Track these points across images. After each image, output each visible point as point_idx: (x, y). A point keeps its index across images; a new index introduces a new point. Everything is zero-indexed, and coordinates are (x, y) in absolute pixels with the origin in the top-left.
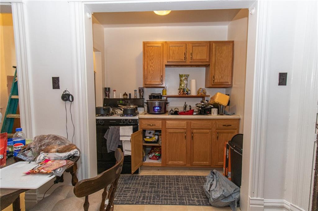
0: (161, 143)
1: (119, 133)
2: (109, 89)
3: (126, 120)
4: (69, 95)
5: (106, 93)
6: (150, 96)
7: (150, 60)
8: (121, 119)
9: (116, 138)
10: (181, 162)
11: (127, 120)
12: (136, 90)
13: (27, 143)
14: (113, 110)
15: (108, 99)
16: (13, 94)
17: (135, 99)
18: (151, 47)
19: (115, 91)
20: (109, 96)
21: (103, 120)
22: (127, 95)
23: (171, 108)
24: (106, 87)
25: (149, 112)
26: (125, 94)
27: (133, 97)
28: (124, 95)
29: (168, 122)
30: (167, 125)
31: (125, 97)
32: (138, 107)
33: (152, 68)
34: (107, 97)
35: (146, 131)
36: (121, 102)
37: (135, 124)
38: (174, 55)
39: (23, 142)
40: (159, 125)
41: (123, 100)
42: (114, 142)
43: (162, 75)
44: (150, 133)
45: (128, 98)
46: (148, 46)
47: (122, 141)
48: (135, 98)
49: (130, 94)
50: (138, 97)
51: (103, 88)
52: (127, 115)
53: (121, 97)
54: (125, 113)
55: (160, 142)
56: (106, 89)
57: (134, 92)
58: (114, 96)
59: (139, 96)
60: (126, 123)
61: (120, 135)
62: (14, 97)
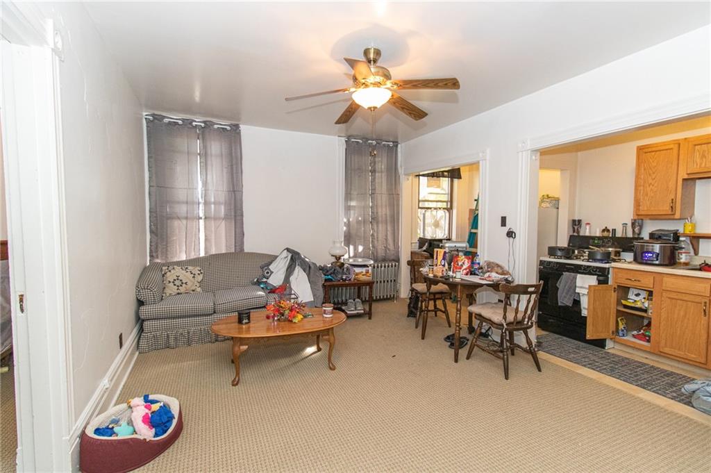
0: (651, 313)
1: (575, 282)
2: (580, 221)
3: (588, 267)
4: (512, 232)
5: (574, 228)
6: (650, 234)
7: (650, 175)
8: (582, 265)
9: (570, 288)
10: (693, 356)
11: (590, 266)
12: (626, 224)
13: (481, 264)
14: (578, 252)
15: (576, 236)
16: (472, 228)
17: (623, 238)
18: (653, 153)
19: (588, 224)
20: (578, 232)
21: (557, 263)
22: (608, 231)
23: (705, 259)
24: (574, 219)
25: (636, 260)
26: (606, 230)
27: (619, 234)
28: (604, 231)
29: (666, 279)
30: (664, 285)
31: (606, 234)
32: (623, 251)
33: (653, 188)
34: (575, 234)
35: (631, 290)
36: (596, 242)
37: (602, 276)
38: (704, 160)
39: (479, 264)
40: (648, 282)
41: (599, 238)
42: (567, 294)
43: (673, 197)
44: (638, 295)
45: (611, 236)
46: (646, 153)
47: (579, 294)
48: (624, 236)
49: (614, 231)
50: (630, 235)
51: (569, 220)
52: (595, 260)
53: (598, 234)
54: (592, 257)
55: (650, 311)
56: (574, 221)
57: (621, 226)
58: (586, 231)
59: (631, 233)
60: (588, 271)
61: (577, 285)
62: (473, 231)
